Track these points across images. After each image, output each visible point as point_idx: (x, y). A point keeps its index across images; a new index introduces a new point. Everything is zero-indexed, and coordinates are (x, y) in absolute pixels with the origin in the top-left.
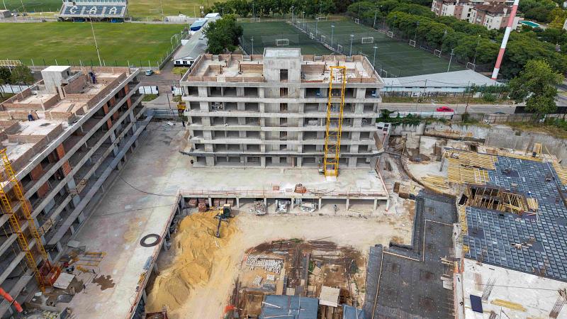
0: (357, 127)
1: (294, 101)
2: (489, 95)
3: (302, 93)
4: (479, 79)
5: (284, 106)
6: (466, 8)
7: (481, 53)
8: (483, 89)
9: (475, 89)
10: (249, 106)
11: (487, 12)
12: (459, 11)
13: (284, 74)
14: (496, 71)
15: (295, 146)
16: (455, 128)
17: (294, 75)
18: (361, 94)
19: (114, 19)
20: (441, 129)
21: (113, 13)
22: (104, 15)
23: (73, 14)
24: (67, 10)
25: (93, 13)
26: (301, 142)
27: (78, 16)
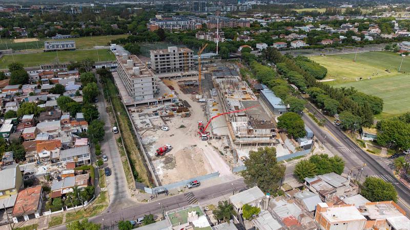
0: (190, 61)
1: (177, 56)
2: (216, 57)
4: (214, 54)
5: (174, 58)
6: (208, 36)
7: (213, 48)
8: (214, 56)
9: (213, 56)
10: (167, 58)
11: (214, 37)
12: (205, 37)
13: (174, 51)
14: (217, 52)
15: (178, 66)
16: (209, 64)
17: (176, 51)
19: (71, 49)
20: (206, 65)
21: (70, 47)
22: (65, 48)
23: (51, 49)
24: (48, 47)
25: (60, 47)
26: (179, 65)
27: (53, 49)
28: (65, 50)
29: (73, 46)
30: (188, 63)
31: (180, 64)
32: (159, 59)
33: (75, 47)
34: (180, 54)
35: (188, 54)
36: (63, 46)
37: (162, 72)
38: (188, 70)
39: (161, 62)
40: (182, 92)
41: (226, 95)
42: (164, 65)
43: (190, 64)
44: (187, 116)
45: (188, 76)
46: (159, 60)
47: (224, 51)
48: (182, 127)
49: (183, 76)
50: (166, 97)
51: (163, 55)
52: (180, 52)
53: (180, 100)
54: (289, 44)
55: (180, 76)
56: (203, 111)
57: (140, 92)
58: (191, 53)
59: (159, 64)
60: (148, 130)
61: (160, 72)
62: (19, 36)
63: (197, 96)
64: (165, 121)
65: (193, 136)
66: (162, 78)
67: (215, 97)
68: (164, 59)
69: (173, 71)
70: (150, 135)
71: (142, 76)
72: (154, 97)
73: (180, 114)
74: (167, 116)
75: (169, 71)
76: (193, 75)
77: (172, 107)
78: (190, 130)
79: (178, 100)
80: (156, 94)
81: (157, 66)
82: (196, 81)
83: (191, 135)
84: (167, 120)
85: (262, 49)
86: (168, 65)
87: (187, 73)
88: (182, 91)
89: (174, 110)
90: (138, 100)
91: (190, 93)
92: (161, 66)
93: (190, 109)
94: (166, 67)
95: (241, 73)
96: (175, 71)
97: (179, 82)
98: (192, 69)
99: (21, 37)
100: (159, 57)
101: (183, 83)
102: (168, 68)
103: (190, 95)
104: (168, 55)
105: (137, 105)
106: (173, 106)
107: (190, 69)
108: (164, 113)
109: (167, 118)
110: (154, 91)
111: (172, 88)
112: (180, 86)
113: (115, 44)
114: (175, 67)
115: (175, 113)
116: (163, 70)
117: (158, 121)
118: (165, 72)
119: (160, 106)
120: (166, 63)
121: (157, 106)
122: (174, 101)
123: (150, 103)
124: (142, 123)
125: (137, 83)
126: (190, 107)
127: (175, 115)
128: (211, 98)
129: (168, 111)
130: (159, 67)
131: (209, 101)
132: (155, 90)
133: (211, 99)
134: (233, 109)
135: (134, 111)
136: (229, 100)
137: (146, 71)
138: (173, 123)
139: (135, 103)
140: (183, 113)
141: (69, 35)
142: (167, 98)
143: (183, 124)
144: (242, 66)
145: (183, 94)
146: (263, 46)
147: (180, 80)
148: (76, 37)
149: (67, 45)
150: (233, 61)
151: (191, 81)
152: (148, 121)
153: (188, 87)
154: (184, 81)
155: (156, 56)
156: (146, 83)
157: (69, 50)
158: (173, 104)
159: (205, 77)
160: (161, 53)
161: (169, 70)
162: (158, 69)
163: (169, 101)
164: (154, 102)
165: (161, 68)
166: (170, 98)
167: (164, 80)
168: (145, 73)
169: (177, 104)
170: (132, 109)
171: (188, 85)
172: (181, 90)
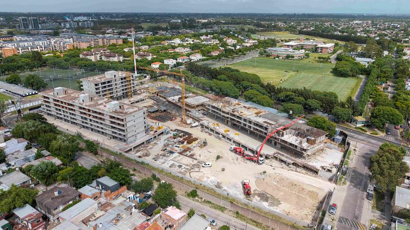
1: (119, 82)
5: (116, 84)
10: (109, 86)
13: (115, 76)
14: (136, 72)
20: (138, 87)
30: (131, 88)
31: (123, 90)
34: (122, 79)
35: (129, 77)
48: (219, 157)
50: (155, 130)
56: (210, 135)
57: (133, 130)
60: (189, 172)
67: (206, 119)
68: (105, 87)
72: (145, 133)
73: (194, 144)
74: (185, 151)
76: (141, 100)
77: (174, 140)
84: (192, 155)
85: (172, 64)
86: (111, 94)
87: (134, 99)
88: (155, 119)
89: (182, 142)
90: (132, 142)
91: (168, 120)
93: (194, 137)
103: (170, 122)
104: (109, 82)
105: (135, 148)
109: (188, 153)
110: (145, 127)
114: (117, 95)
115: (187, 145)
119: (159, 142)
121: (156, 143)
123: (146, 141)
125: (129, 121)
126: (191, 134)
127: (191, 147)
128: (201, 120)
129: (178, 145)
131: (206, 124)
133: (204, 121)
140: (196, 142)
142: (159, 131)
143: (214, 155)
144: (178, 83)
146: (171, 61)
153: (154, 115)
155: (97, 85)
156: (138, 118)
171: (154, 112)
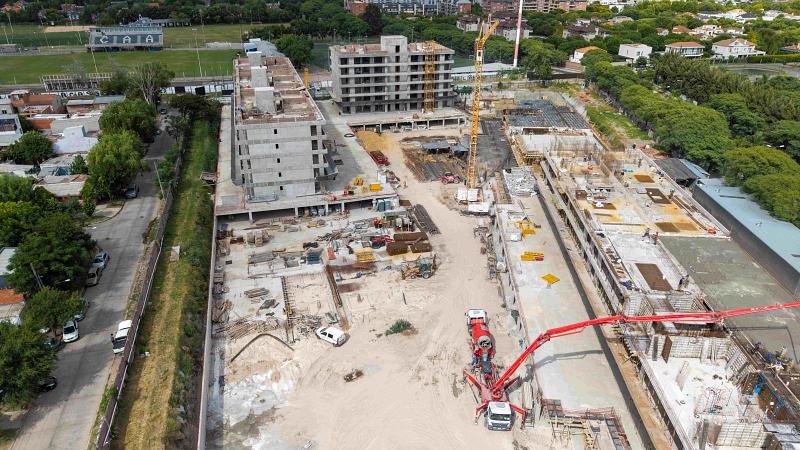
1: (405, 64)
2: (514, 74)
3: (410, 59)
4: (506, 67)
5: (398, 68)
7: (503, 51)
8: (508, 72)
9: (503, 72)
10: (377, 70)
13: (398, 49)
14: (515, 61)
15: (405, 94)
16: (495, 93)
17: (403, 49)
18: (442, 58)
19: (151, 48)
20: (486, 95)
21: (149, 42)
22: (139, 44)
23: (104, 44)
24: (97, 40)
25: (127, 43)
26: (409, 92)
27: (110, 45)
28: (139, 48)
29: (156, 40)
30: (436, 86)
31: (413, 87)
32: (352, 71)
33: (161, 43)
34: (415, 58)
35: (437, 57)
36: (134, 38)
37: (359, 110)
38: (434, 105)
39: (358, 80)
40: (410, 174)
41: (584, 204)
42: (367, 89)
43: (441, 89)
44: (426, 270)
45: (434, 123)
46: (352, 74)
47: (539, 58)
48: (402, 327)
49: (419, 123)
50: (358, 190)
51: (366, 60)
52: (414, 52)
53: (401, 203)
54: (708, 49)
55: (410, 124)
56: (483, 252)
57: (271, 170)
58: (447, 57)
59: (352, 84)
60: (264, 331)
61: (353, 109)
62: (62, 20)
63: (463, 193)
64: (338, 290)
65: (445, 388)
66: (356, 128)
67: (524, 200)
68: (366, 70)
69: (393, 107)
70: (264, 365)
71: (279, 116)
72: (317, 189)
73: (398, 260)
74: (349, 269)
75: (379, 108)
76: (449, 122)
77: (373, 230)
78: (431, 350)
79: (395, 202)
80: (323, 181)
81: (347, 90)
82: (458, 139)
83: (435, 382)
84: (348, 288)
85: (636, 58)
86: (378, 89)
87: (430, 115)
88: (412, 169)
89: (377, 242)
90: (263, 199)
91: (437, 179)
92: (358, 90)
93: (433, 240)
94: (372, 94)
95: (592, 120)
96: (397, 107)
97: (406, 140)
98: (445, 105)
99: (63, 24)
100: (351, 64)
101: (417, 144)
102: (377, 97)
103: (436, 185)
104: (379, 60)
105: (257, 215)
106: (377, 225)
107: (440, 103)
108: (343, 252)
109: (348, 278)
110: (316, 171)
111: (380, 159)
112: (408, 153)
113: (259, 39)
114: (397, 96)
115: (380, 255)
116: (363, 104)
117: (312, 293)
118: (367, 109)
119: (334, 223)
120: (372, 84)
121: (322, 223)
122: (382, 207)
123: (301, 210)
124: (251, 295)
125: (258, 142)
126: (434, 230)
127: (380, 266)
128: (509, 201)
129: (357, 247)
130: (352, 94)
131: (504, 215)
132: (322, 165)
133: (509, 207)
134: (639, 280)
135: (241, 240)
136: (605, 229)
137: (299, 101)
138: (366, 304)
139: (252, 208)
140: (411, 256)
141: (166, 21)
142: (359, 194)
143: (404, 313)
144: (592, 100)
145: (416, 181)
146: (638, 50)
147: (410, 135)
148: (182, 25)
149: (143, 38)
150: (563, 85)
151: (442, 138)
152: (274, 288)
153: (430, 158)
154: (421, 139)
155: (344, 61)
156: (290, 140)
157: (146, 48)
158: (379, 215)
159: (484, 128)
160: (360, 52)
161: (380, 105)
162: (348, 99)
163: (367, 203)
164: (316, 208)
165: (358, 99)
166: (369, 195)
167: (362, 133)
168: (295, 106)
169: (392, 218)
170: (239, 229)
171: (433, 151)
172: (408, 165)
